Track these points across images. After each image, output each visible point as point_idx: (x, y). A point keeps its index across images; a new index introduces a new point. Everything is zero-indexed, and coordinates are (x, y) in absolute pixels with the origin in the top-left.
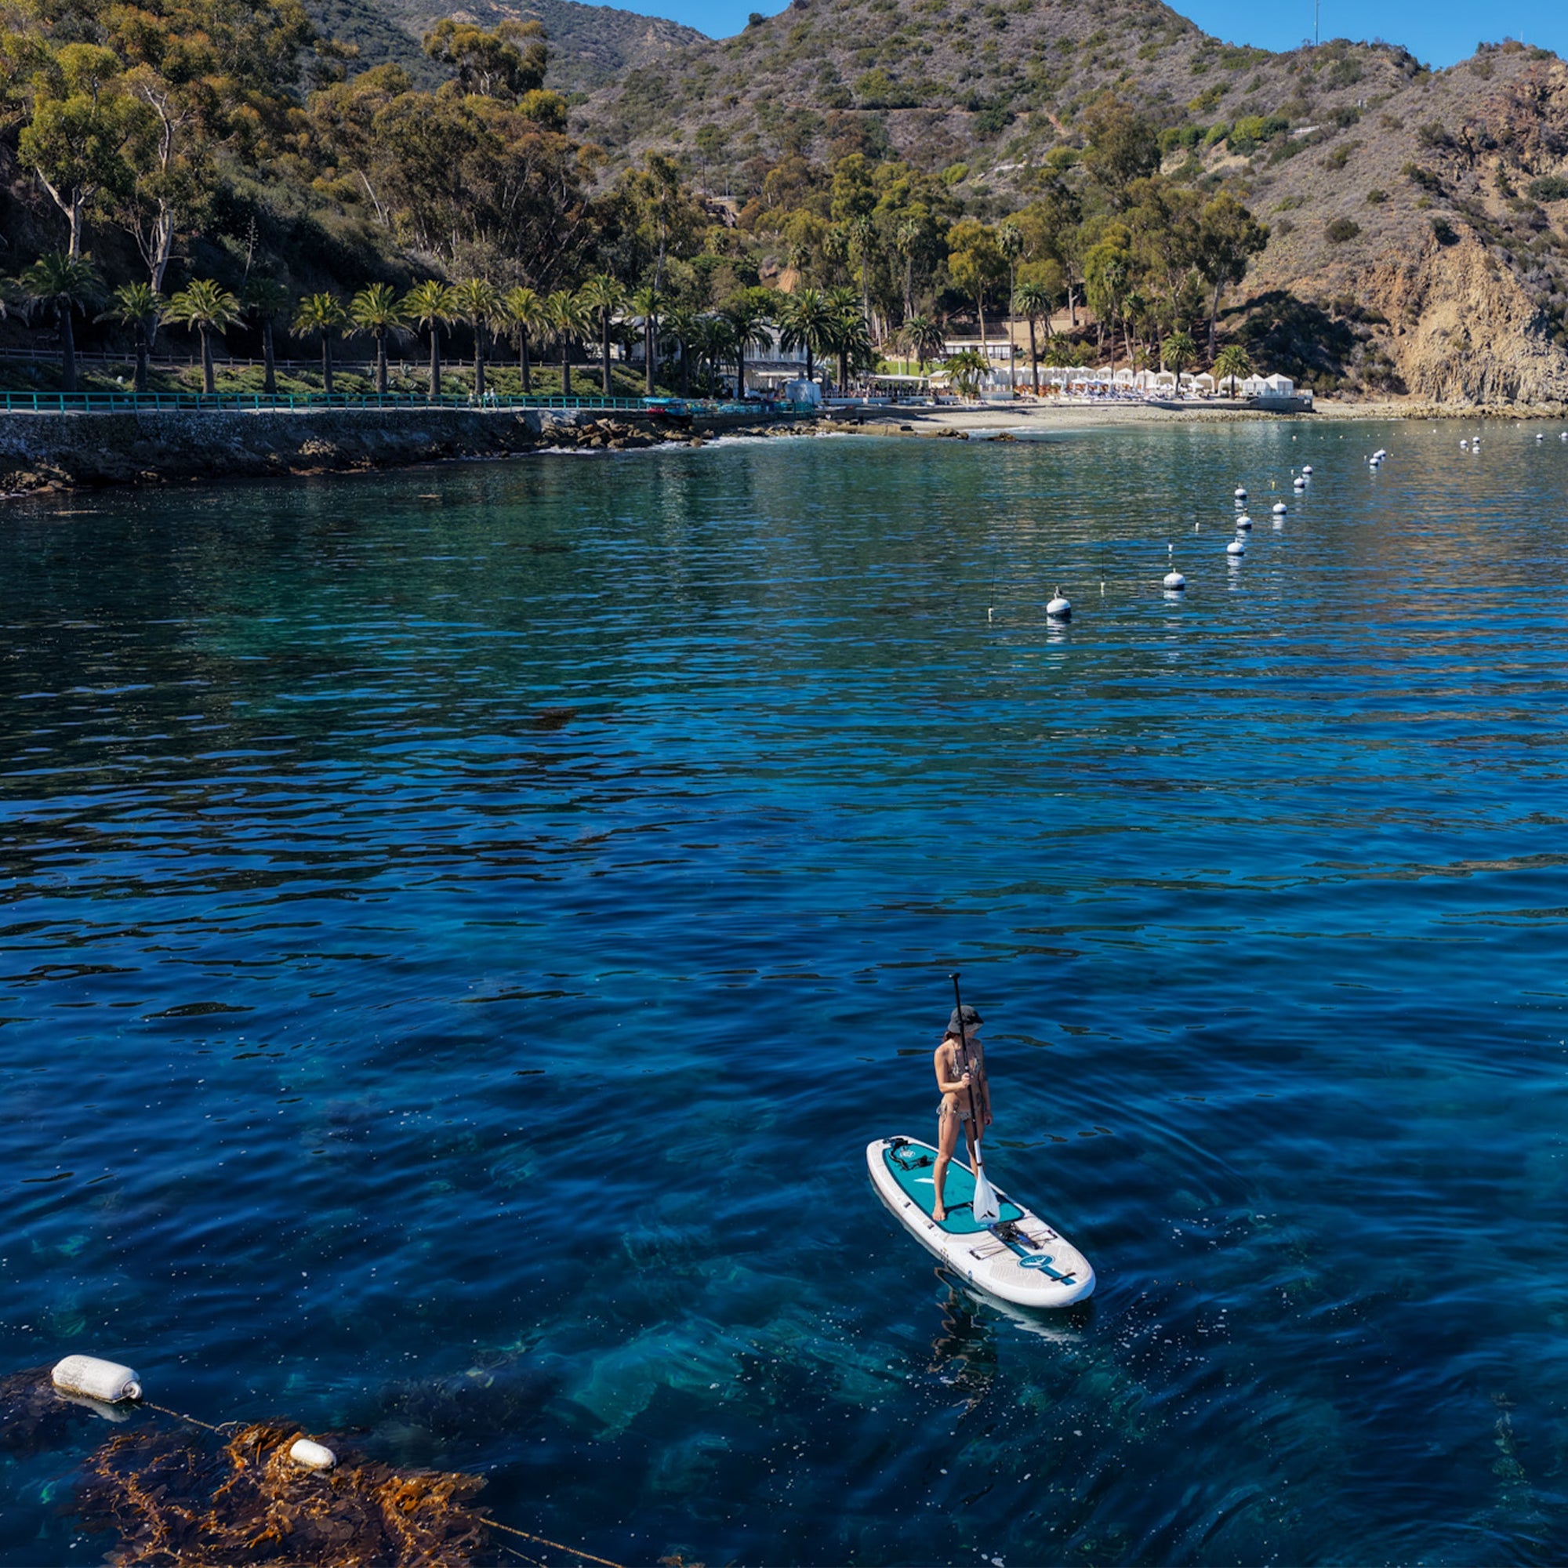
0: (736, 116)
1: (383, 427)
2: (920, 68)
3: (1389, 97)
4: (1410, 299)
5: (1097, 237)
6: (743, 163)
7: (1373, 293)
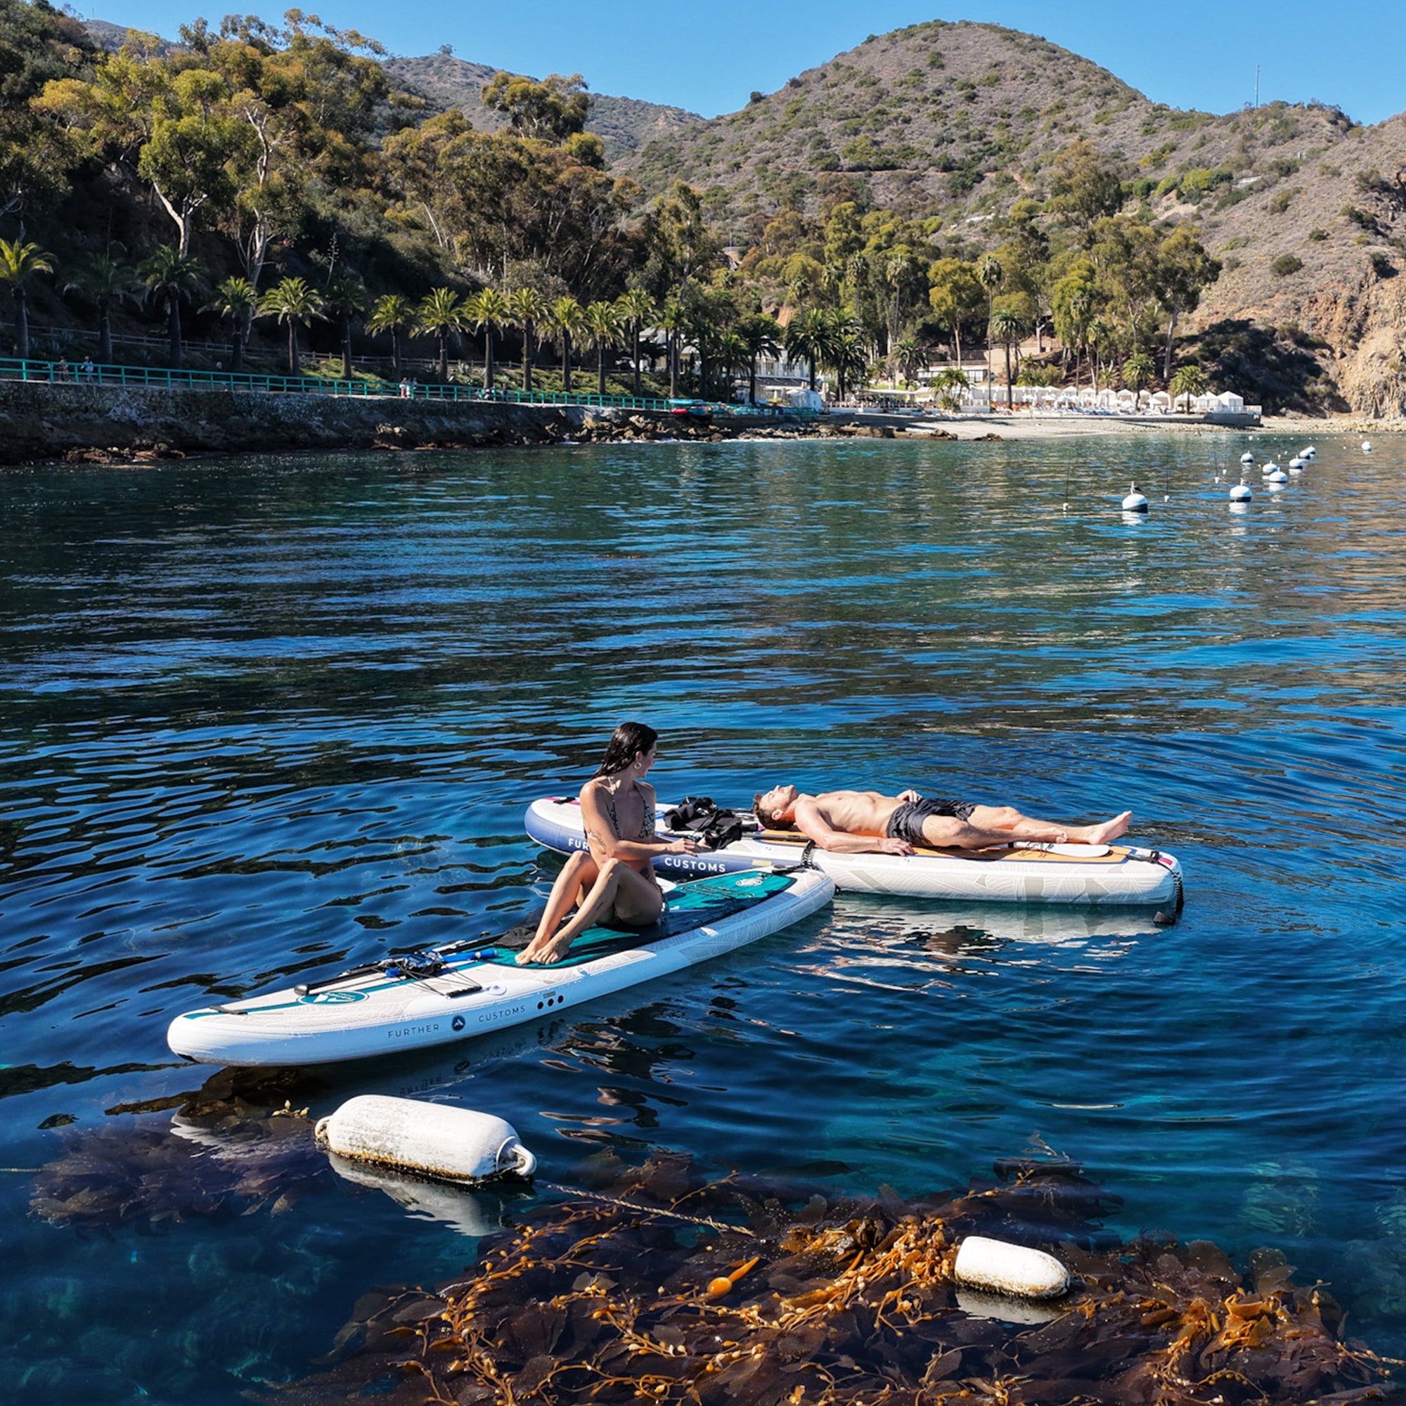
0: (740, 178)
1: (444, 414)
2: (900, 135)
3: (1326, 150)
4: (1350, 326)
5: (1064, 272)
6: (745, 219)
7: (1316, 320)
